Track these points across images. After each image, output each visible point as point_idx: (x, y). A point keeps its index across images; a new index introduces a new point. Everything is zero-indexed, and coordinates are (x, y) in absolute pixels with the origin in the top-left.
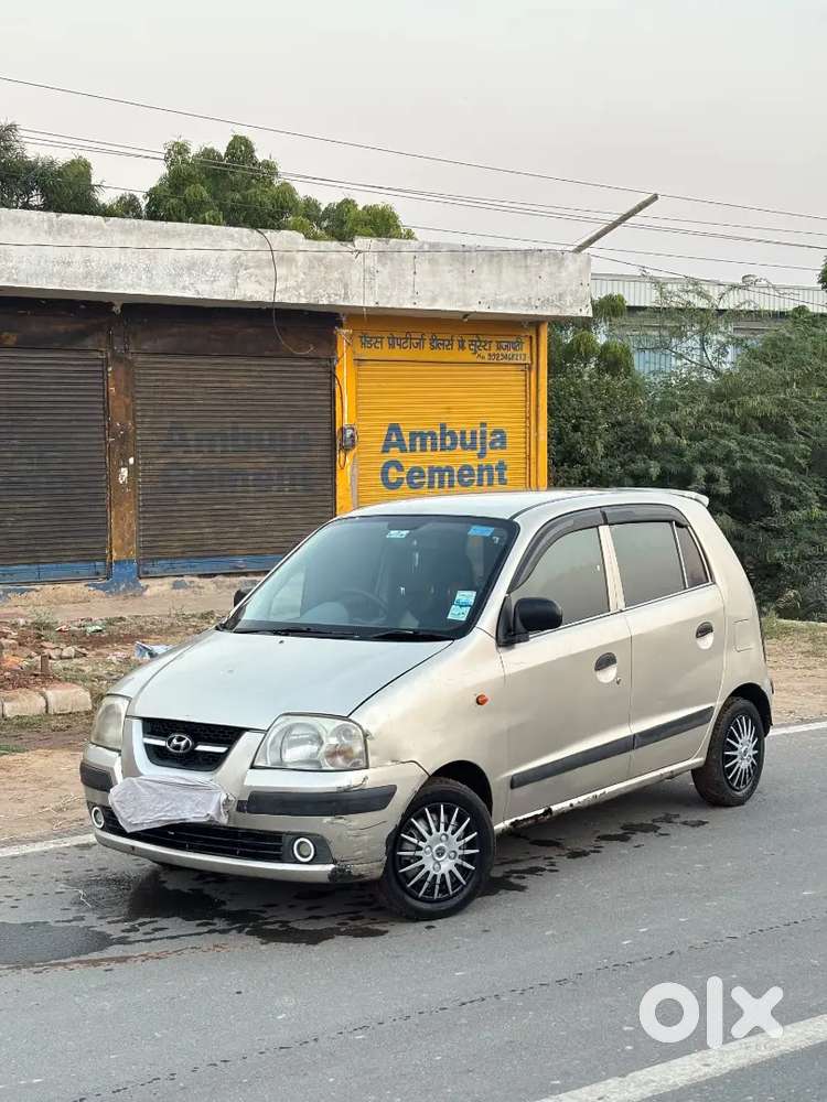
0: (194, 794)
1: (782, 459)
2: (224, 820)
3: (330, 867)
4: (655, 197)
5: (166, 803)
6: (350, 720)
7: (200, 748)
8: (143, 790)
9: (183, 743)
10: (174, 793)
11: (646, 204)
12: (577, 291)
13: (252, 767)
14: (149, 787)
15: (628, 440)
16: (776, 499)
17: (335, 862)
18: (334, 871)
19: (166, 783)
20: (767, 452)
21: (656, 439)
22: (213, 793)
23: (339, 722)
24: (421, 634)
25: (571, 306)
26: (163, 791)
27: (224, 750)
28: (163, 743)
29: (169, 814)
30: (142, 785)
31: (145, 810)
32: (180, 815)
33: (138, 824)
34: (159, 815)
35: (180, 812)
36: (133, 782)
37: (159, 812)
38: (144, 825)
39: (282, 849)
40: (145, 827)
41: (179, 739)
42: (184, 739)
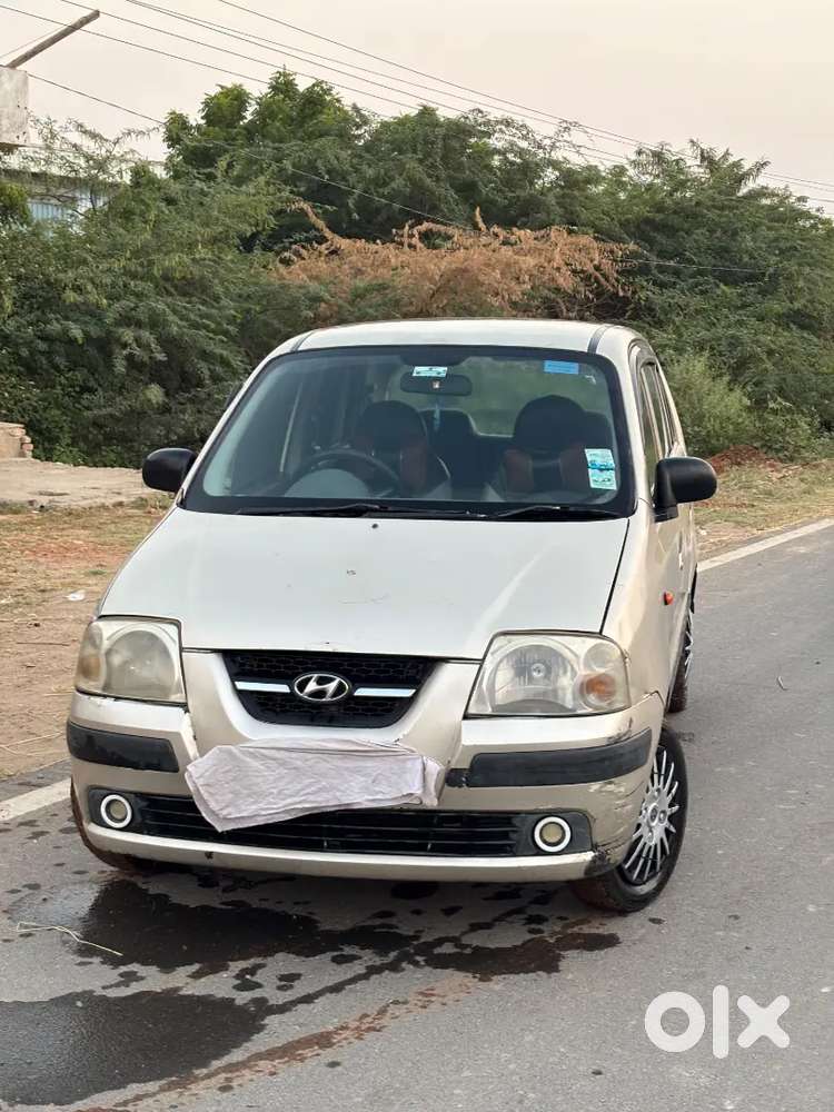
0: (369, 764)
1: (213, 326)
2: (431, 802)
3: (588, 856)
4: (96, 14)
5: (307, 781)
6: (605, 638)
7: (362, 692)
8: (256, 764)
9: (331, 687)
10: (325, 765)
11: (87, 20)
12: (14, 115)
13: (466, 717)
14: (267, 757)
15: (33, 297)
16: (204, 368)
17: (594, 847)
18: (594, 861)
20: (192, 316)
21: (71, 296)
22: (404, 761)
23: (591, 642)
24: (572, 509)
25: (7, 132)
26: (299, 763)
27: (407, 693)
28: (284, 689)
29: (311, 798)
30: (252, 755)
31: (261, 795)
32: (336, 798)
33: (242, 818)
34: (289, 801)
35: (338, 794)
36: (230, 753)
37: (291, 796)
38: (259, 819)
39: (513, 836)
40: (261, 821)
41: (321, 681)
42: (332, 680)
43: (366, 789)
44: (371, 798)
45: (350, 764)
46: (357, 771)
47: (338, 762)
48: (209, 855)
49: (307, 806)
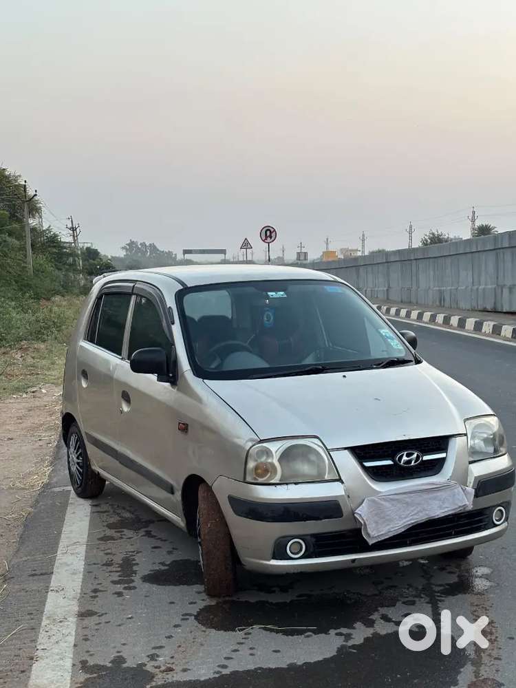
0: (439, 494)
5: (412, 509)
7: (426, 458)
8: (387, 504)
9: (414, 457)
13: (470, 463)
14: (392, 500)
19: (410, 493)
22: (454, 489)
26: (408, 500)
27: (443, 455)
28: (389, 462)
29: (415, 517)
30: (385, 500)
31: (391, 520)
32: (427, 515)
33: (382, 535)
34: (404, 521)
35: (427, 512)
36: (374, 501)
37: (405, 518)
38: (389, 534)
39: (487, 520)
40: (391, 535)
41: (408, 455)
42: (413, 454)
43: (440, 507)
44: (443, 511)
45: (431, 495)
46: (435, 498)
47: (426, 496)
48: (354, 561)
49: (413, 521)
